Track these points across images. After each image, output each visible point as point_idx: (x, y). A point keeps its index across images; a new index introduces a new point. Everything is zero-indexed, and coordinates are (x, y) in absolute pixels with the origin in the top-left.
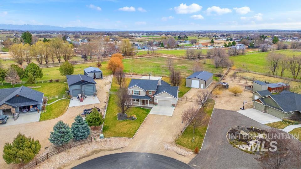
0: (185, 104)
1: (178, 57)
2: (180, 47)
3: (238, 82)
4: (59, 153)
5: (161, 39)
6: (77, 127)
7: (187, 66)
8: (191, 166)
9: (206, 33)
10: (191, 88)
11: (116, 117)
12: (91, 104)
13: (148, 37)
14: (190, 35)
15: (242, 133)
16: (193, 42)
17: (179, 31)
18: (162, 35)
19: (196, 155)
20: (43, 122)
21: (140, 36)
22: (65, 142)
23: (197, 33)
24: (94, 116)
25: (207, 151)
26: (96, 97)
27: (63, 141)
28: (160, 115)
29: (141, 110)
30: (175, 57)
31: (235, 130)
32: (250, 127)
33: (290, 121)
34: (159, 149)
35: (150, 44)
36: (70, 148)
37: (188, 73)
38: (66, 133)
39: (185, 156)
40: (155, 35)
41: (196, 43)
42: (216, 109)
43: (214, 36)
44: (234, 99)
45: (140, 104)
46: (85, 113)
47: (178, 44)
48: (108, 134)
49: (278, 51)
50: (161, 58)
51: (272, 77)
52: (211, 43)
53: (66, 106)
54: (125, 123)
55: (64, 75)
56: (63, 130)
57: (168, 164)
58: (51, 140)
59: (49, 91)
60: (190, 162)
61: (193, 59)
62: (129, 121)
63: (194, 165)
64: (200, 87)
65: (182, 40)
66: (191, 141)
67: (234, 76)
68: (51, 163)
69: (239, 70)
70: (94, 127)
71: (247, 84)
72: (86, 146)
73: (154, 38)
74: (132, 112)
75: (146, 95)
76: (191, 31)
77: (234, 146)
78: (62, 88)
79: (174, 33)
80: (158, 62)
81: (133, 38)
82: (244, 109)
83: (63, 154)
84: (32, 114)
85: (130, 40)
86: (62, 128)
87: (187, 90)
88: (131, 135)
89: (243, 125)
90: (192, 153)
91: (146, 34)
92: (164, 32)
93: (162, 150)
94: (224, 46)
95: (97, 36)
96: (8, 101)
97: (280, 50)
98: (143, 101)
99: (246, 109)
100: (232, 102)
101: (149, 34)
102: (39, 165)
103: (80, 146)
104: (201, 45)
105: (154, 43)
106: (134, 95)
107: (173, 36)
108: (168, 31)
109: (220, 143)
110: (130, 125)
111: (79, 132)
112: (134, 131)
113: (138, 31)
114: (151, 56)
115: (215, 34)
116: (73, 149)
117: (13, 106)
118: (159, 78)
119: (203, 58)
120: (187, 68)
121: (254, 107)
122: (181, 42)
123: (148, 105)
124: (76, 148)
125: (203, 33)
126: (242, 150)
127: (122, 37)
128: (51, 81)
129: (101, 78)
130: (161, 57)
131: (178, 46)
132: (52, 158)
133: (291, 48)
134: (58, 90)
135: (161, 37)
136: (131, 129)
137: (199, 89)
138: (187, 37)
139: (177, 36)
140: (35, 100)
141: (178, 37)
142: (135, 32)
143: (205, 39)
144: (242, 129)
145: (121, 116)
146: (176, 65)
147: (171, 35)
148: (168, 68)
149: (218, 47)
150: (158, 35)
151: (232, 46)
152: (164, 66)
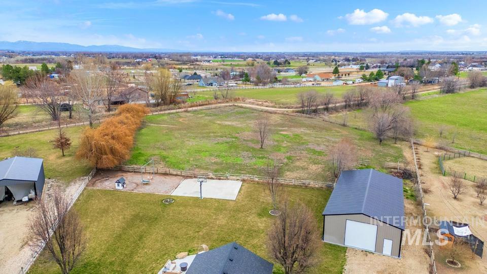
1: (280, 107)
2: (280, 81)
5: (246, 66)
7: (306, 134)
9: (319, 56)
13: (224, 62)
14: (293, 59)
16: (302, 71)
17: (275, 53)
18: (247, 58)
21: (210, 61)
23: (304, 56)
30: (273, 107)
35: (225, 76)
40: (236, 59)
41: (306, 72)
43: (333, 62)
47: (275, 75)
50: (242, 109)
52: (333, 73)
61: (315, 111)
65: (280, 68)
73: (233, 63)
76: (294, 53)
79: (267, 55)
80: (234, 123)
81: (198, 63)
85: (192, 67)
91: (221, 58)
92: (250, 55)
94: (363, 79)
95: (135, 61)
97: (475, 89)
101: (226, 58)
104: (318, 78)
105: (232, 74)
107: (264, 60)
108: (257, 53)
113: (209, 53)
114: (219, 105)
115: (333, 57)
122: (279, 71)
125: (313, 56)
127: (178, 62)
130: (242, 107)
131: (276, 80)
135: (245, 63)
138: (289, 63)
139: (272, 61)
141: (275, 61)
142: (202, 55)
143: (318, 66)
146: (277, 132)
147: (261, 58)
148: (258, 142)
149: (351, 82)
150: (240, 59)
151: (377, 79)
152: (247, 134)
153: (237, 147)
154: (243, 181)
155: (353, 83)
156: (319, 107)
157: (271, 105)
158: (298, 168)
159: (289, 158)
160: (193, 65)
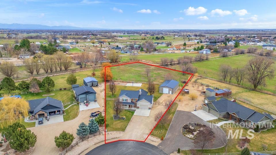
0: (158, 107)
1: (155, 64)
2: (157, 50)
3: (197, 88)
4: (83, 141)
5: (141, 39)
6: (92, 126)
7: (161, 73)
8: (158, 147)
9: (181, 32)
10: (163, 93)
11: (112, 117)
12: (94, 108)
13: (129, 37)
14: (167, 35)
15: (191, 127)
16: (168, 45)
17: (157, 30)
18: (142, 34)
19: (162, 141)
20: (66, 122)
21: (122, 36)
22: (86, 135)
23: (173, 33)
24: (100, 118)
25: (168, 139)
26: (96, 103)
27: (84, 134)
28: (141, 116)
29: (129, 112)
31: (187, 125)
32: (196, 123)
33: (222, 118)
34: (141, 138)
35: (132, 48)
36: (88, 138)
37: (162, 80)
38: (86, 130)
39: (155, 142)
40: (135, 35)
41: (171, 45)
42: (178, 111)
43: (187, 37)
44: (191, 102)
45: (127, 108)
46: (92, 115)
48: (109, 129)
49: (236, 55)
51: (223, 83)
52: (184, 45)
53: (78, 110)
54: (119, 121)
55: (70, 84)
56: (85, 128)
57: (145, 146)
58: (78, 134)
59: (62, 98)
60: (158, 145)
61: (166, 65)
62: (121, 120)
63: (160, 147)
64: (169, 93)
65: (159, 41)
66: (160, 133)
67: (195, 82)
68: (80, 147)
69: (200, 76)
70: (100, 125)
71: (203, 89)
72: (97, 137)
73: (134, 38)
74: (122, 114)
75: (131, 102)
77: (185, 136)
78: (70, 95)
79: (153, 32)
80: (139, 69)
81: (116, 38)
82: (196, 111)
83: (85, 142)
84: (57, 116)
85: (113, 40)
86: (84, 127)
87: (159, 95)
88: (123, 130)
89: (193, 122)
90: (159, 140)
91: (127, 34)
92: (143, 31)
93: (142, 139)
94: (194, 50)
95: (83, 37)
96: (42, 109)
97: (237, 55)
98: (130, 106)
99: (198, 110)
100: (190, 105)
101: (130, 34)
102: (74, 148)
103: (94, 137)
104: (175, 48)
105: (135, 46)
106: (123, 101)
107: (151, 36)
108: (147, 30)
109: (177, 134)
110: (122, 123)
111: (93, 128)
112: (125, 127)
115: (189, 33)
116: (90, 139)
117: (45, 112)
118: (139, 85)
119: (174, 64)
120: (161, 75)
121: (203, 109)
122: (158, 44)
123: (133, 109)
124: (92, 138)
125: (178, 33)
126: (189, 138)
127: (105, 38)
128: (61, 89)
129: (97, 86)
131: (155, 50)
132: (79, 144)
133: (248, 53)
134: (68, 97)
135: (140, 37)
136: (123, 126)
137: (168, 95)
138: (164, 38)
139: (155, 36)
140: (58, 107)
142: (117, 31)
143: (179, 40)
144: (191, 125)
145: (115, 117)
146: (153, 72)
147: (149, 34)
148: (146, 75)
149: (189, 51)
150: (138, 35)
151: (201, 50)
152: (143, 73)
153: (140, 76)
154: (143, 83)
155: (190, 51)
156: (172, 63)
157: (151, 62)
158: (157, 81)
159: (155, 79)
160: (113, 39)
